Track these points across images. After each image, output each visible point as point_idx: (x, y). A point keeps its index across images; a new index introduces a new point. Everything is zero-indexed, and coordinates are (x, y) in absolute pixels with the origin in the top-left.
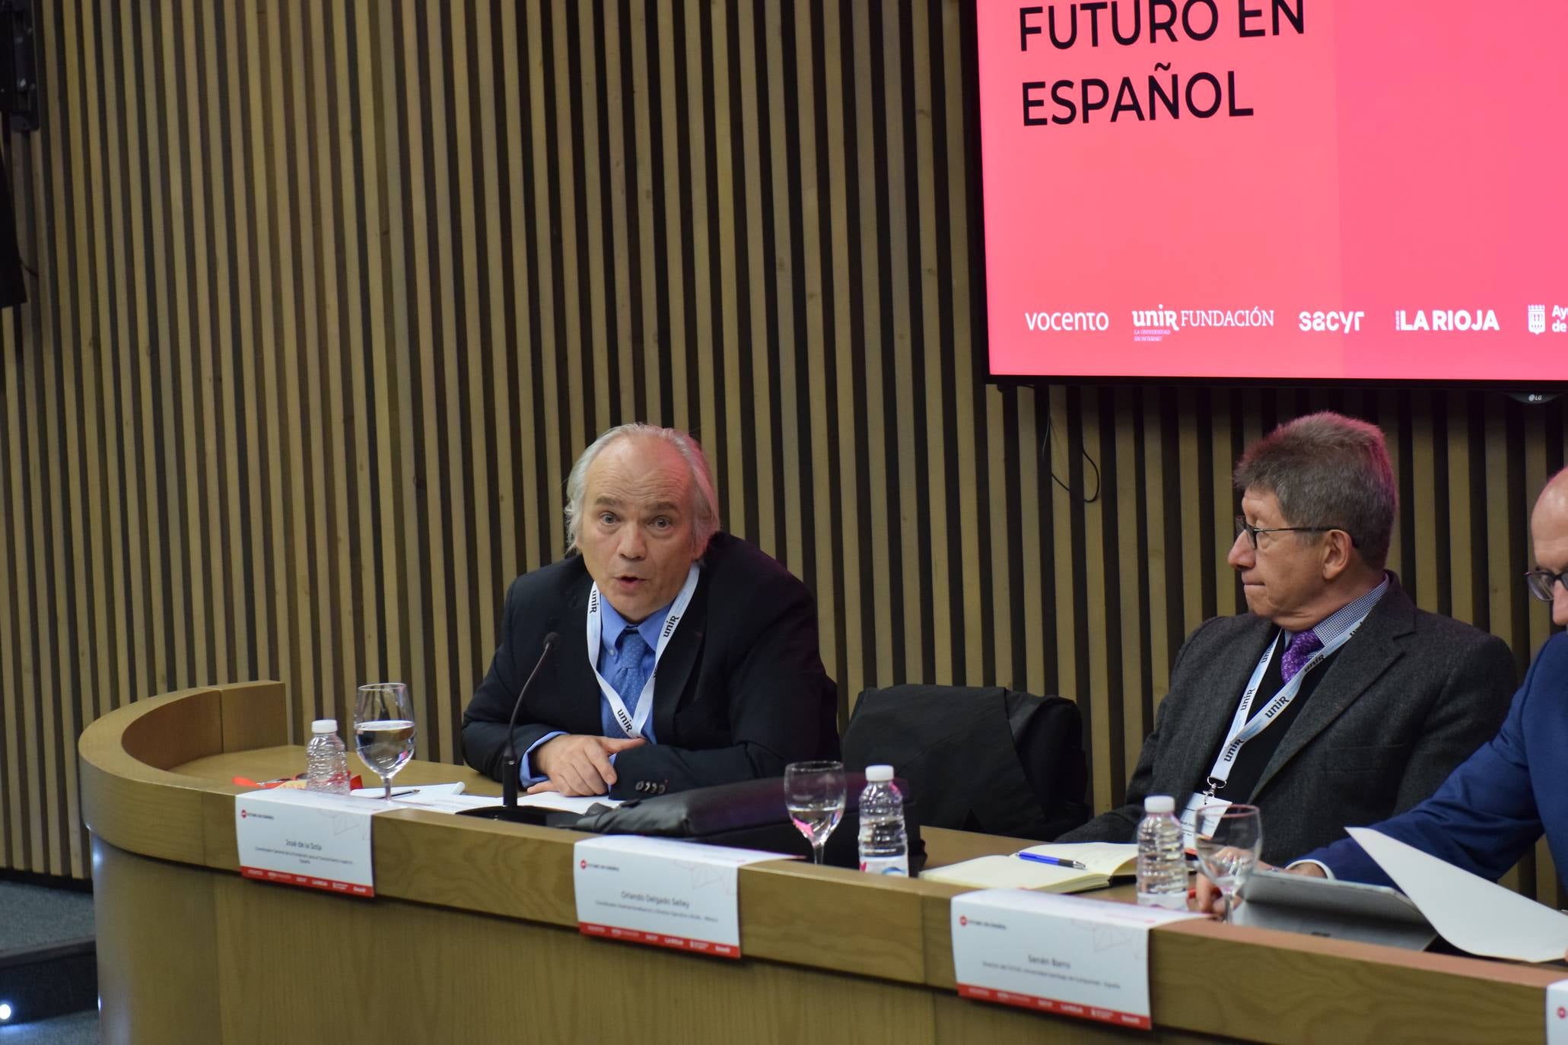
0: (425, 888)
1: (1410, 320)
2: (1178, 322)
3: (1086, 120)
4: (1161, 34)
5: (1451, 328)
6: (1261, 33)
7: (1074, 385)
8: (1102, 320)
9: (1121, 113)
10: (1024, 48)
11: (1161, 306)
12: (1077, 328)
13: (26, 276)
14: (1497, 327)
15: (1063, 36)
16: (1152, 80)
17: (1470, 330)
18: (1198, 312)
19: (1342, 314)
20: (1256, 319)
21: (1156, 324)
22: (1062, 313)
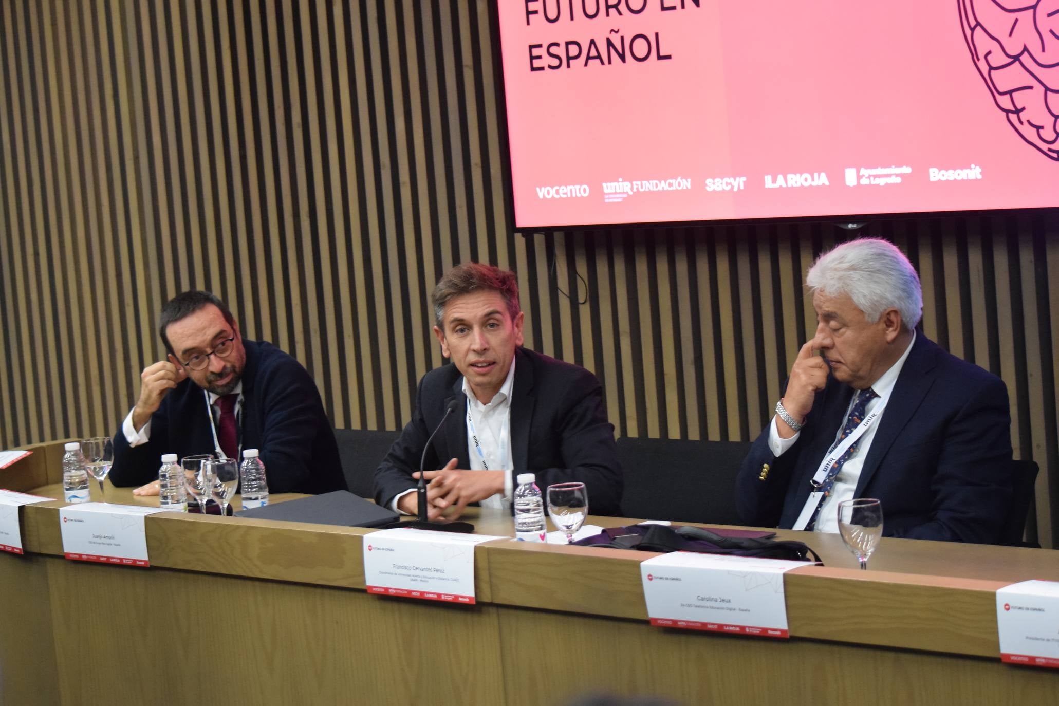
0: (179, 560)
1: (774, 181)
2: (632, 189)
3: (569, 66)
4: (613, 11)
5: (799, 185)
6: (674, 8)
7: (570, 231)
8: (585, 191)
9: (590, 62)
10: (528, 23)
11: (620, 180)
12: (569, 195)
14: (827, 183)
16: (608, 40)
17: (811, 186)
18: (643, 182)
19: (732, 179)
20: (679, 185)
21: (618, 191)
22: (560, 186)
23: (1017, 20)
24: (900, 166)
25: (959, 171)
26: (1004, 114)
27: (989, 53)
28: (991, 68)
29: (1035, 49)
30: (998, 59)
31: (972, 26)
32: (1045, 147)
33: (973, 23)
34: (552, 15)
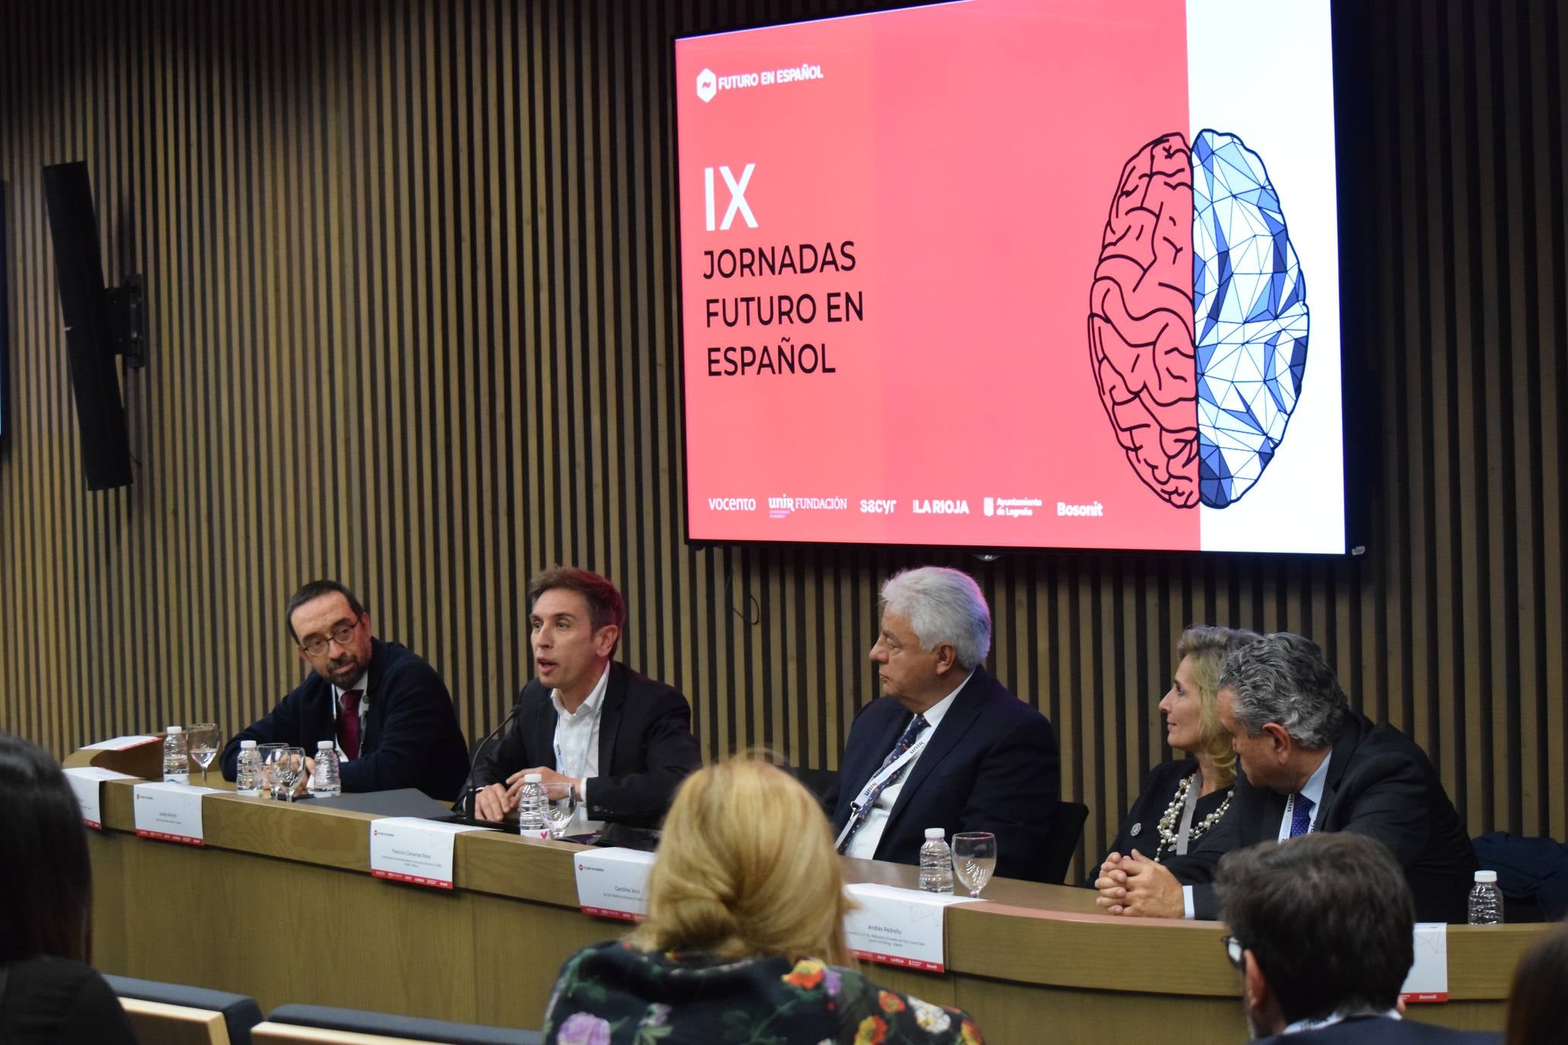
1: (921, 506)
2: (794, 505)
3: (743, 373)
4: (785, 318)
5: (943, 512)
6: (839, 320)
7: (746, 546)
8: (752, 505)
9: (762, 369)
10: (709, 325)
11: (785, 495)
12: (738, 508)
13: (134, 465)
14: (967, 512)
15: (730, 319)
16: (780, 349)
17: (953, 513)
18: (805, 499)
19: (884, 502)
20: (837, 504)
21: (782, 507)
22: (730, 499)
23: (1138, 356)
24: (1031, 498)
25: (1083, 507)
26: (1124, 451)
27: (1114, 387)
28: (1115, 403)
29: (1153, 386)
30: (1121, 395)
31: (1100, 359)
32: (1158, 487)
33: (1101, 356)
34: (731, 318)
